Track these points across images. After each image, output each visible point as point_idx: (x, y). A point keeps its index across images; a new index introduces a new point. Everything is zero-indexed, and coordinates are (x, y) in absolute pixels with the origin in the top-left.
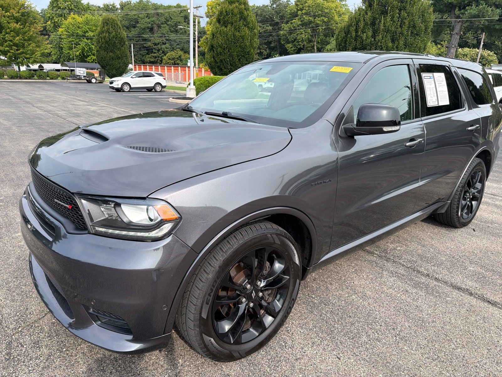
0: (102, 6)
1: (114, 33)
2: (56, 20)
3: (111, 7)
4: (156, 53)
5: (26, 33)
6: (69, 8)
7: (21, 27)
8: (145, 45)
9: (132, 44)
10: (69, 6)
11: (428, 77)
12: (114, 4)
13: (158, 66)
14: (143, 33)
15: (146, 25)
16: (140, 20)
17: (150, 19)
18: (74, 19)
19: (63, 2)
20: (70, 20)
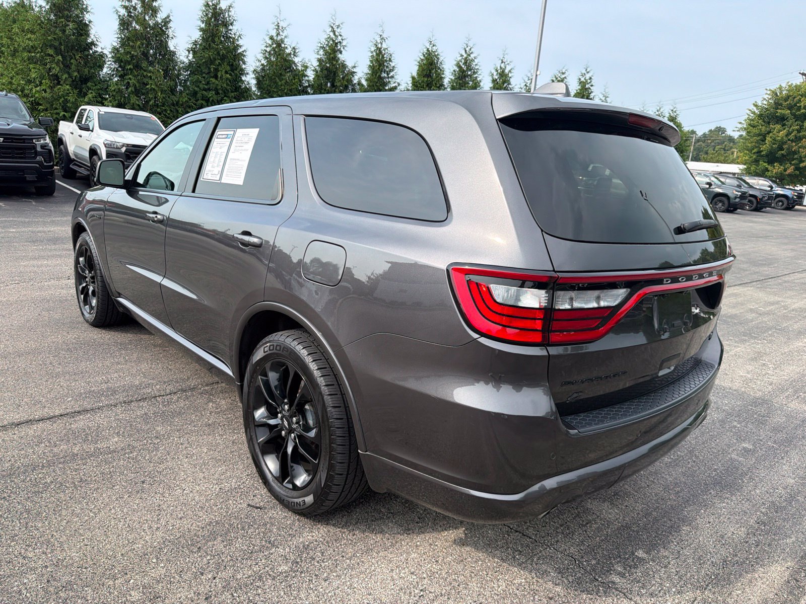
11: (224, 136)
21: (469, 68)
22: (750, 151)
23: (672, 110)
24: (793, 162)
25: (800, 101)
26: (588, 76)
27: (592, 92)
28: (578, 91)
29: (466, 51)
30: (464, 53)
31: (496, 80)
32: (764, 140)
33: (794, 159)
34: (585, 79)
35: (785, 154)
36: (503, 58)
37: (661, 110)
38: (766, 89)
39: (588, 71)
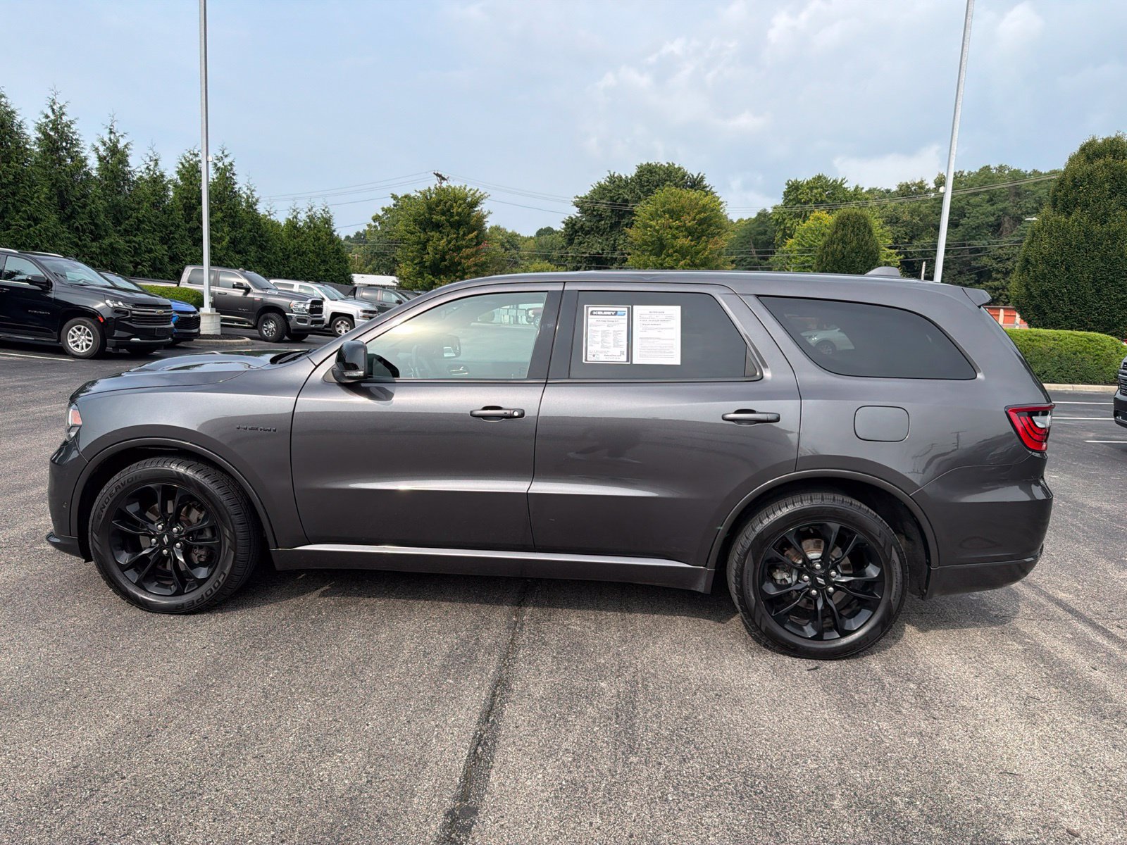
0: (894, 189)
1: (855, 242)
2: (788, 225)
3: (915, 190)
4: (998, 280)
5: (698, 253)
6: (817, 200)
7: (693, 243)
8: (973, 263)
9: (924, 263)
10: (818, 195)
11: (609, 313)
12: (922, 182)
13: (999, 309)
14: (973, 238)
15: (982, 219)
16: (968, 209)
17: (995, 207)
18: (819, 219)
19: (807, 191)
20: (810, 223)
21: (63, 136)
22: (412, 261)
23: (324, 210)
24: (457, 274)
25: (451, 206)
26: (227, 161)
27: (236, 183)
28: (216, 180)
29: (53, 110)
30: (50, 114)
31: (105, 158)
32: (424, 248)
33: (457, 271)
34: (223, 164)
35: (449, 265)
36: (112, 126)
37: (314, 210)
38: (416, 191)
39: (225, 154)
